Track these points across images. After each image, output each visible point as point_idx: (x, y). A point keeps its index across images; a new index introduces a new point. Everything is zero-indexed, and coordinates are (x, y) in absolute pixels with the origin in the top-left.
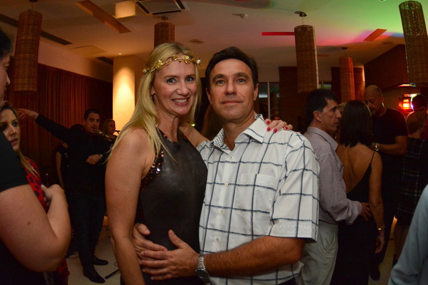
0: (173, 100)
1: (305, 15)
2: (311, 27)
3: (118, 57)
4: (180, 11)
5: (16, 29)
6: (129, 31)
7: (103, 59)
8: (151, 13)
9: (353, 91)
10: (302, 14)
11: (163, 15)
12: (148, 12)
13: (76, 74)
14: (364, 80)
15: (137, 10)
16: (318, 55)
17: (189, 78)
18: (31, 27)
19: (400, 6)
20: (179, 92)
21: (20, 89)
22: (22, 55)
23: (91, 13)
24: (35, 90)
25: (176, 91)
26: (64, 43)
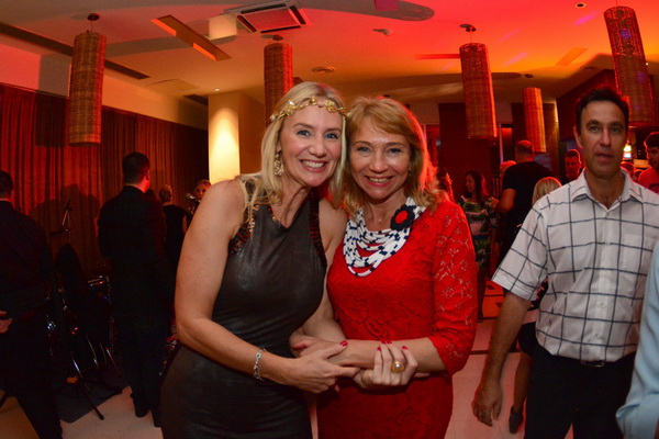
0: (302, 161)
1: (474, 30)
2: (482, 46)
3: (215, 95)
4: (299, 27)
5: (70, 58)
6: (229, 58)
7: (194, 97)
8: (259, 31)
9: (542, 136)
10: (469, 28)
11: (275, 33)
12: (254, 30)
13: (156, 120)
14: (557, 120)
15: (239, 27)
16: (494, 86)
17: (331, 134)
18: (90, 54)
19: (605, 14)
20: (312, 150)
21: (78, 140)
22: (79, 93)
23: (174, 32)
24: (99, 141)
25: (307, 148)
26: (140, 76)
